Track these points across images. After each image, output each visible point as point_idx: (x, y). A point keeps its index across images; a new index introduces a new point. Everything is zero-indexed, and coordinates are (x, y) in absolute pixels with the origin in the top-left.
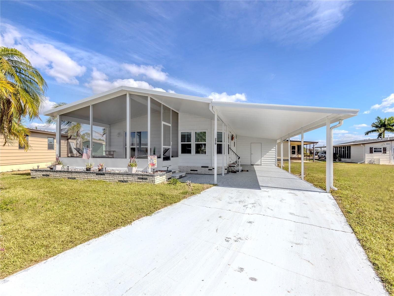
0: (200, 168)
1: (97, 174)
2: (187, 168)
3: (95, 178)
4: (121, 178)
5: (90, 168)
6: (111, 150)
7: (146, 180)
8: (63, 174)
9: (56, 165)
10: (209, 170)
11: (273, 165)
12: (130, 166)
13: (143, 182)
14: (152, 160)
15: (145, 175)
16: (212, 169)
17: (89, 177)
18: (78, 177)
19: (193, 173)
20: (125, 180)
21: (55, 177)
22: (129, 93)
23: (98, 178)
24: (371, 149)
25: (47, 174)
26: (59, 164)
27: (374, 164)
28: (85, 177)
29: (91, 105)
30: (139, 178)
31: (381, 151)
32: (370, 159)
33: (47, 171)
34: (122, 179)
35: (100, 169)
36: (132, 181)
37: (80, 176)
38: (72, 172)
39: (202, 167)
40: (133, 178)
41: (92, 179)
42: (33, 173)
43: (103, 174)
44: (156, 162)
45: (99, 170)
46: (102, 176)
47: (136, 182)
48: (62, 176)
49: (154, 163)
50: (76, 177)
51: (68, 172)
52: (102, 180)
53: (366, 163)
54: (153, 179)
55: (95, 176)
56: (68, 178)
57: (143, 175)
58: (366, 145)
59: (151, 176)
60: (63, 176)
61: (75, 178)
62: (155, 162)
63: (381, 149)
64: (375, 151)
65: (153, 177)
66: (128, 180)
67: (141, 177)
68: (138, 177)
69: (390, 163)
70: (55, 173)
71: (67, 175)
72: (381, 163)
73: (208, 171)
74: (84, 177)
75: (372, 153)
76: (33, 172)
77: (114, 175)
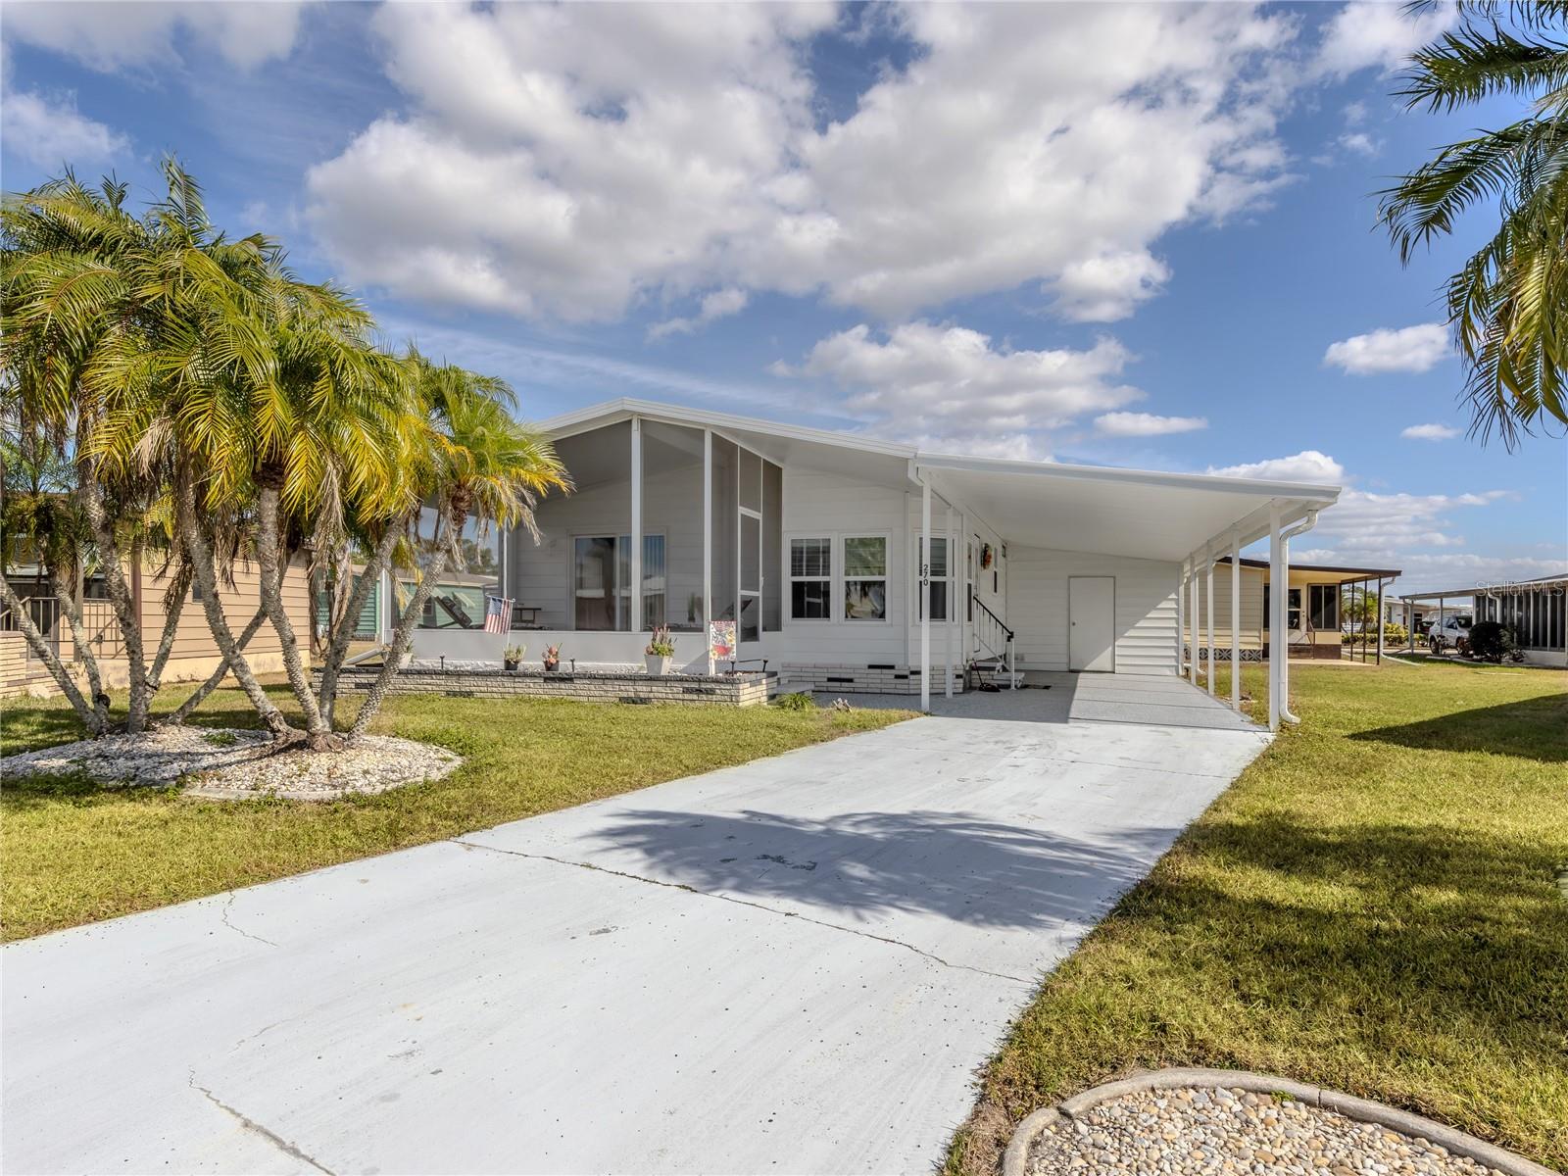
0: (862, 671)
1: (546, 679)
2: (817, 671)
3: (541, 691)
4: (629, 690)
5: (519, 662)
7: (710, 696)
8: (429, 681)
10: (897, 677)
12: (654, 653)
13: (700, 702)
14: (720, 635)
15: (706, 681)
16: (907, 673)
17: (518, 690)
18: (483, 689)
19: (838, 689)
20: (642, 695)
23: (552, 691)
25: (372, 680)
28: (507, 690)
30: (687, 691)
33: (371, 672)
34: (632, 695)
35: (552, 664)
36: (666, 698)
37: (487, 686)
38: (456, 673)
39: (871, 667)
40: (667, 688)
41: (531, 696)
43: (568, 679)
44: (734, 642)
45: (549, 669)
46: (563, 686)
47: (678, 701)
48: (426, 686)
49: (727, 648)
50: (473, 689)
51: (447, 674)
54: (732, 692)
55: (540, 685)
56: (449, 694)
57: (702, 680)
59: (727, 683)
60: (429, 688)
61: (470, 694)
62: (731, 641)
65: (734, 685)
66: (651, 695)
67: (695, 685)
68: (683, 688)
71: (443, 682)
73: (892, 681)
74: (501, 690)
77: (606, 681)
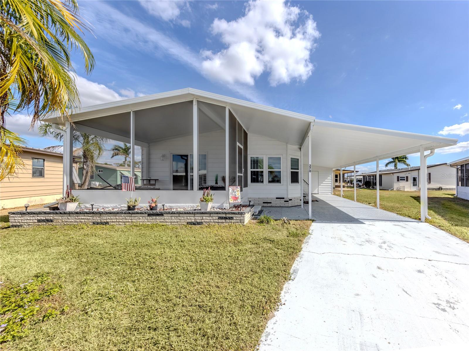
0: (274, 200)
1: (149, 215)
2: (259, 200)
3: (146, 221)
4: (192, 219)
5: (135, 206)
6: (152, 179)
7: (231, 220)
8: (83, 217)
9: (66, 202)
10: (285, 201)
11: (330, 194)
12: (204, 200)
13: (226, 223)
14: (234, 192)
15: (229, 214)
16: (288, 200)
17: (134, 221)
18: (114, 220)
19: (266, 206)
20: (198, 221)
21: (65, 223)
22: (197, 99)
23: (152, 221)
24: (398, 177)
25: (48, 218)
26: (72, 200)
27: (401, 191)
28: (127, 221)
29: (133, 111)
30: (220, 218)
31: (404, 180)
32: (397, 187)
33: (48, 214)
34: (193, 221)
35: (153, 207)
36: (210, 222)
37: (116, 219)
38: (101, 213)
39: (277, 198)
40: (210, 217)
41: (141, 223)
42: (16, 218)
43: (161, 214)
44: (240, 195)
45: (151, 209)
46: (158, 217)
47: (216, 223)
48: (81, 220)
49: (236, 197)
50: (108, 220)
51: (94, 214)
52: (159, 223)
53: (395, 190)
54: (242, 218)
55: (146, 218)
56: (94, 224)
57: (227, 213)
58: (395, 174)
59: (239, 214)
60: (83, 221)
61: (107, 223)
62: (238, 194)
63: (404, 177)
64: (401, 180)
65: (242, 215)
66: (203, 221)
67: (224, 215)
68: (218, 217)
69: (410, 189)
70: (66, 215)
71: (91, 218)
72: (406, 190)
73: (283, 203)
74: (124, 220)
75: (399, 181)
76: (16, 216)
77: (180, 215)
